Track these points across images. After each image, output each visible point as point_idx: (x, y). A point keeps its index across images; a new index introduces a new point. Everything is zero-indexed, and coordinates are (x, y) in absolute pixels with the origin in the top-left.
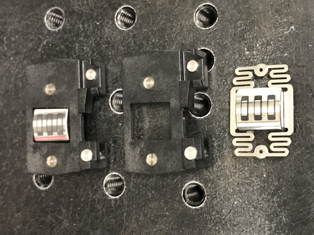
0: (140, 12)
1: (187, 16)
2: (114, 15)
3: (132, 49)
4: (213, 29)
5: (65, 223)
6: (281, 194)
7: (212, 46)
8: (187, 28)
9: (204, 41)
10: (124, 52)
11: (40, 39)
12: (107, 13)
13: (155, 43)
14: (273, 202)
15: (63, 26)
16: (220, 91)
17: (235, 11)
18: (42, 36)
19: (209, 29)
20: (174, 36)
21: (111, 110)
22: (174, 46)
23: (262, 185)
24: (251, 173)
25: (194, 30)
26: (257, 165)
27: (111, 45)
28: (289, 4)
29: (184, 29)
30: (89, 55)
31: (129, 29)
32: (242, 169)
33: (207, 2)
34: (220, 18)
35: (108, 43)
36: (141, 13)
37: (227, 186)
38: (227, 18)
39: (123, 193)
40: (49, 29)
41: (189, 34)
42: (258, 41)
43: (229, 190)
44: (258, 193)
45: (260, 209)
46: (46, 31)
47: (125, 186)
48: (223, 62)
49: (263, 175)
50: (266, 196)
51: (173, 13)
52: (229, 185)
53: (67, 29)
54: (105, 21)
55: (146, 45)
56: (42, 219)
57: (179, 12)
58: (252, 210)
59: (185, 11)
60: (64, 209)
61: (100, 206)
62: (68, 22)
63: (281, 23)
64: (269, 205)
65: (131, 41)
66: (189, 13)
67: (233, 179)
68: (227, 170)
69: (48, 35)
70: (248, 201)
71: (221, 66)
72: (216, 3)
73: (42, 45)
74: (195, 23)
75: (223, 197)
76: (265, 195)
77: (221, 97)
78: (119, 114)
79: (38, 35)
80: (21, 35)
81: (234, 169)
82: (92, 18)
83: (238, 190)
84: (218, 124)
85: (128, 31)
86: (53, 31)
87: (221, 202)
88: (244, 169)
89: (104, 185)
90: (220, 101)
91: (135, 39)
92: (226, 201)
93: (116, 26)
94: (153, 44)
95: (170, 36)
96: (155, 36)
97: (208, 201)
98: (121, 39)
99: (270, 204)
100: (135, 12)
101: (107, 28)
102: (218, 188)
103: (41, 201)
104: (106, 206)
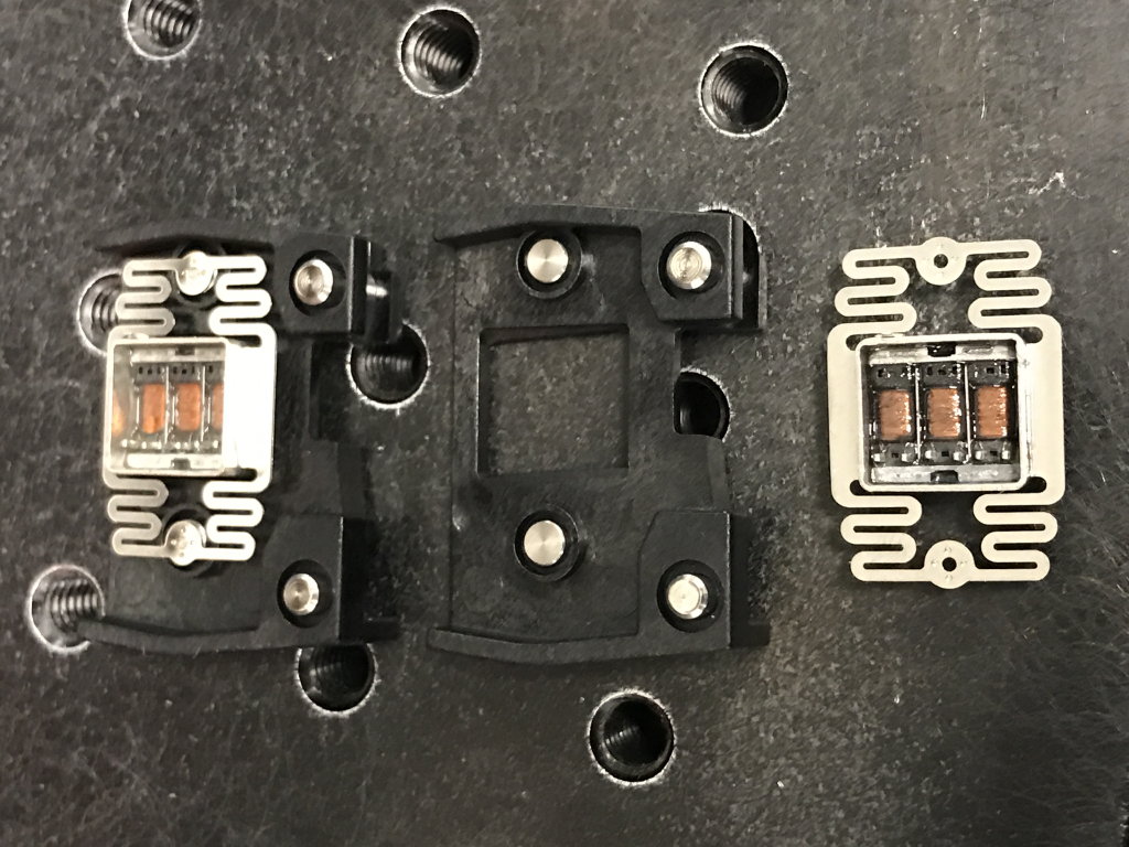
0: (495, 39)
1: (674, 78)
2: (396, 35)
3: (452, 171)
4: (768, 141)
5: (133, 787)
6: (948, 772)
7: (754, 204)
8: (670, 126)
9: (729, 180)
10: (419, 180)
11: (100, 87)
12: (369, 26)
13: (543, 162)
14: (917, 797)
15: (194, 48)
16: (766, 375)
17: (856, 84)
18: (108, 75)
19: (751, 139)
20: (616, 146)
21: (351, 390)
22: (614, 185)
23: (885, 731)
24: (851, 686)
25: (693, 134)
26: (873, 659)
27: (372, 147)
28: (1056, 89)
29: (658, 125)
30: (285, 174)
31: (449, 95)
32: (817, 666)
33: (752, 37)
34: (799, 102)
35: (361, 136)
36: (500, 43)
37: (755, 719)
38: (823, 107)
39: (368, 703)
40: (139, 51)
41: (676, 146)
42: (929, 210)
43: (762, 735)
44: (865, 760)
45: (866, 818)
46: (124, 57)
47: (376, 676)
48: (791, 269)
49: (893, 697)
50: (895, 773)
51: (621, 60)
52: (762, 720)
53: (206, 63)
54: (359, 53)
55: (507, 164)
56: (49, 762)
57: (646, 58)
58: (837, 819)
59: (668, 57)
60: (136, 735)
61: (274, 740)
62: (212, 36)
63: (1021, 154)
64: (901, 808)
65: (450, 141)
66: (684, 68)
67: (783, 699)
68: (762, 665)
69: (130, 74)
70: (827, 785)
71: (780, 282)
72: (788, 46)
73: (104, 108)
74: (702, 109)
75: (739, 757)
76: (891, 770)
77: (767, 395)
78: (381, 410)
79: (92, 71)
80: (25, 62)
81: (788, 662)
82: (310, 33)
83: (794, 740)
84: (747, 494)
85: (442, 101)
86: (152, 63)
87: (729, 777)
88: (824, 668)
89: (297, 665)
90: (763, 412)
91: (468, 138)
92: (748, 777)
93: (400, 78)
94: (535, 164)
95: (602, 145)
96: (544, 136)
97: (680, 767)
98: (411, 131)
99: (906, 804)
100: (476, 36)
101: (362, 79)
102: (721, 725)
103: (50, 694)
104: (296, 742)
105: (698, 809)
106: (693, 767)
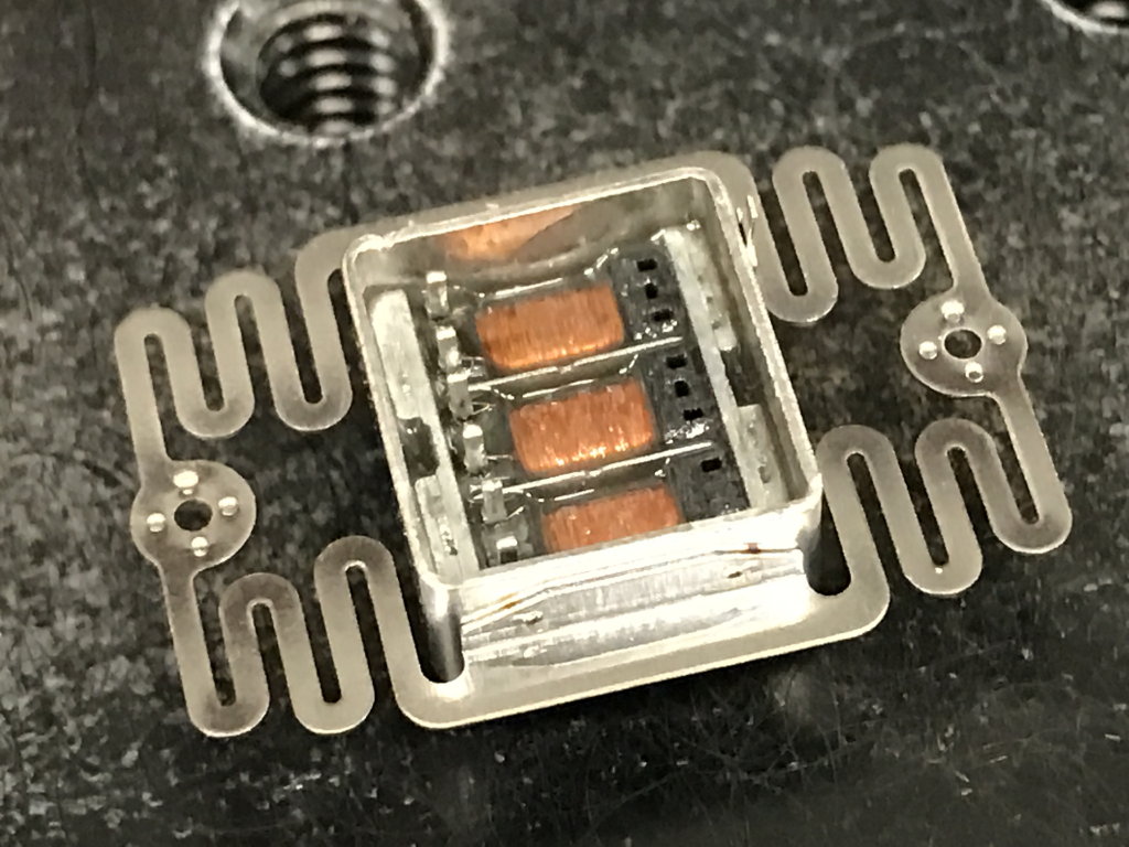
105: (213, 224)
106: (307, 185)
